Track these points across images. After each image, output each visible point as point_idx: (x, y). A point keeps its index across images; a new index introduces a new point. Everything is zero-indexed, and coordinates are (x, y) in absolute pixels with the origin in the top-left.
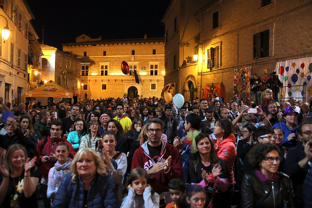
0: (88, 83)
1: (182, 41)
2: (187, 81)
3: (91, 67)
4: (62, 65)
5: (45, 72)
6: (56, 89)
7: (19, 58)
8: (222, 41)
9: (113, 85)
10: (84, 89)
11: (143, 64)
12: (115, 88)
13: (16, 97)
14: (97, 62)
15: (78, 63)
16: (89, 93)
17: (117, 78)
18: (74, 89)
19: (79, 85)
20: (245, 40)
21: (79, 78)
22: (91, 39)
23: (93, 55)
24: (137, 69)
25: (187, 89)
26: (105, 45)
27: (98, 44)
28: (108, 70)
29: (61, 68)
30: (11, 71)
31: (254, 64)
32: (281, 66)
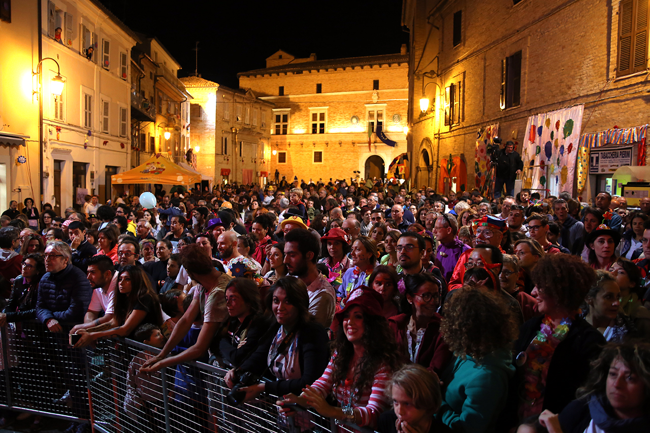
0: (286, 150)
1: (419, 69)
2: (421, 150)
3: (293, 117)
4: (230, 116)
5: (197, 131)
6: (164, 170)
7: (105, 117)
8: (465, 72)
9: (335, 152)
10: (280, 162)
11: (396, 109)
12: (339, 158)
13: (101, 184)
14: (305, 107)
15: (264, 110)
16: (289, 169)
17: (343, 139)
18: (255, 162)
19: (268, 153)
20: (494, 71)
21: (268, 139)
22: (295, 60)
23: (297, 93)
24: (384, 120)
25: (421, 165)
26: (319, 72)
27: (306, 70)
28: (326, 122)
29: (228, 122)
30: (87, 141)
31: (503, 119)
32: (532, 124)
